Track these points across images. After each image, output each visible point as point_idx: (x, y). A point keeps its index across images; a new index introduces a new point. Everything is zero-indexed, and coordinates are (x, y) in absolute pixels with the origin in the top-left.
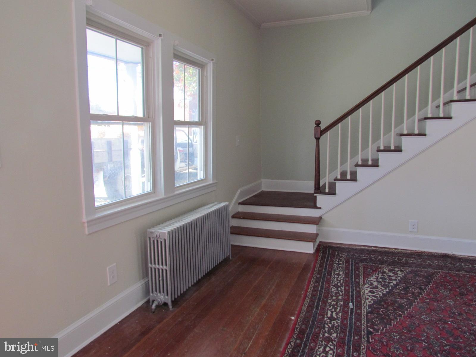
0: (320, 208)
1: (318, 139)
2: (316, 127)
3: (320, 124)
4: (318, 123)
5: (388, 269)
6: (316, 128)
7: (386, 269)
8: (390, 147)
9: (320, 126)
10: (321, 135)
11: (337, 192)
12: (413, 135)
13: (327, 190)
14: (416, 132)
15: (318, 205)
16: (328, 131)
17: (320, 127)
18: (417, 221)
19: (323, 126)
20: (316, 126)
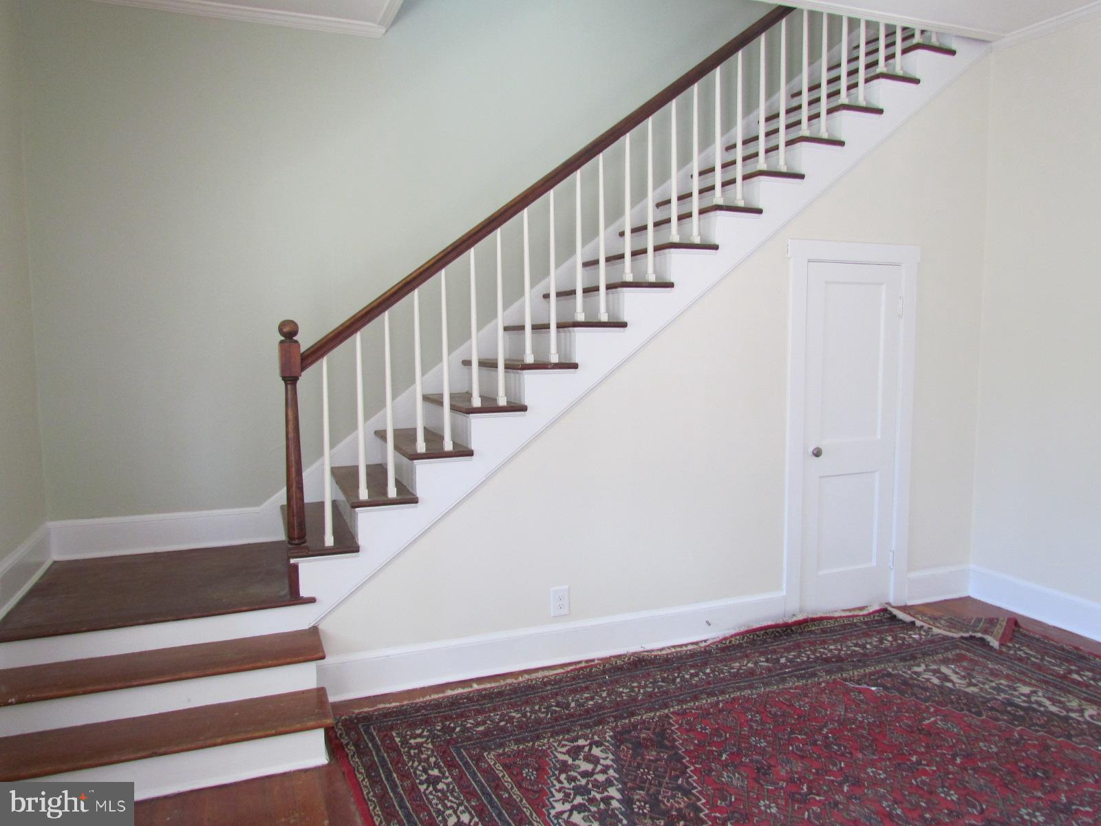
0: (312, 600)
1: (290, 380)
2: (282, 342)
3: (295, 333)
4: (289, 332)
5: (564, 750)
6: (287, 344)
7: (559, 749)
8: (495, 400)
9: (295, 338)
10: (303, 369)
11: (361, 540)
12: (550, 367)
13: (329, 541)
14: (554, 359)
15: (304, 592)
16: (323, 357)
17: (296, 342)
18: (567, 587)
19: (306, 340)
20: (283, 338)
